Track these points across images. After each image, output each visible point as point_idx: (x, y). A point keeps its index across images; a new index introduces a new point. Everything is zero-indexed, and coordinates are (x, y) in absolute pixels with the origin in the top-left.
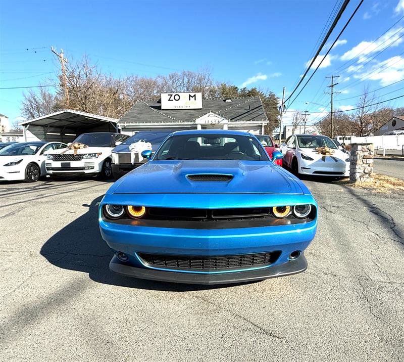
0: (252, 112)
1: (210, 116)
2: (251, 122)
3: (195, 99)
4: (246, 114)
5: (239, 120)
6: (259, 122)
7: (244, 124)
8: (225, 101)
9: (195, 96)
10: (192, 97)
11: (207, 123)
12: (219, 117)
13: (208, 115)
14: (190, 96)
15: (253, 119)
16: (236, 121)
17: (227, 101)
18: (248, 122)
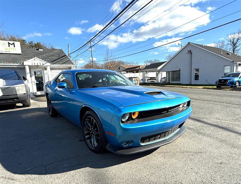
0: (61, 59)
1: (36, 60)
2: (64, 65)
3: (14, 47)
4: (59, 60)
5: (55, 63)
6: (69, 65)
7: (59, 66)
8: (38, 50)
9: (14, 44)
10: (12, 44)
11: (33, 64)
12: (43, 61)
13: (33, 59)
14: (9, 43)
15: (64, 63)
16: (54, 64)
17: (40, 50)
18: (62, 65)
